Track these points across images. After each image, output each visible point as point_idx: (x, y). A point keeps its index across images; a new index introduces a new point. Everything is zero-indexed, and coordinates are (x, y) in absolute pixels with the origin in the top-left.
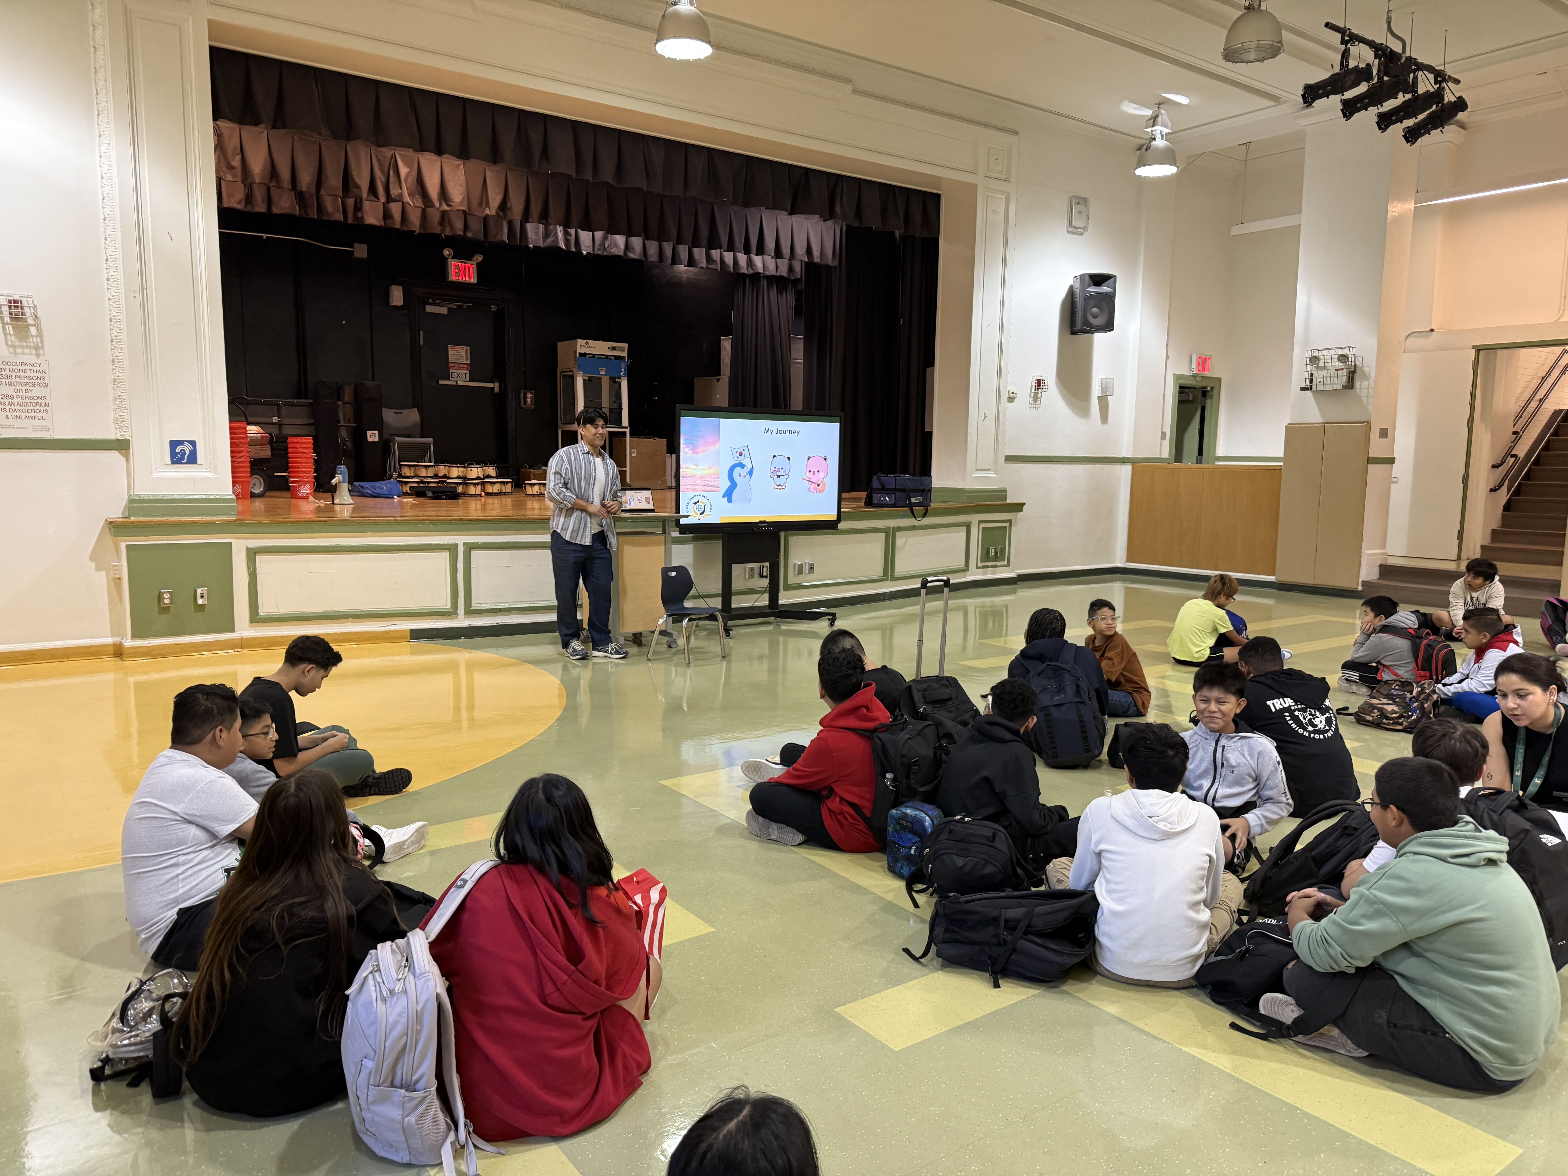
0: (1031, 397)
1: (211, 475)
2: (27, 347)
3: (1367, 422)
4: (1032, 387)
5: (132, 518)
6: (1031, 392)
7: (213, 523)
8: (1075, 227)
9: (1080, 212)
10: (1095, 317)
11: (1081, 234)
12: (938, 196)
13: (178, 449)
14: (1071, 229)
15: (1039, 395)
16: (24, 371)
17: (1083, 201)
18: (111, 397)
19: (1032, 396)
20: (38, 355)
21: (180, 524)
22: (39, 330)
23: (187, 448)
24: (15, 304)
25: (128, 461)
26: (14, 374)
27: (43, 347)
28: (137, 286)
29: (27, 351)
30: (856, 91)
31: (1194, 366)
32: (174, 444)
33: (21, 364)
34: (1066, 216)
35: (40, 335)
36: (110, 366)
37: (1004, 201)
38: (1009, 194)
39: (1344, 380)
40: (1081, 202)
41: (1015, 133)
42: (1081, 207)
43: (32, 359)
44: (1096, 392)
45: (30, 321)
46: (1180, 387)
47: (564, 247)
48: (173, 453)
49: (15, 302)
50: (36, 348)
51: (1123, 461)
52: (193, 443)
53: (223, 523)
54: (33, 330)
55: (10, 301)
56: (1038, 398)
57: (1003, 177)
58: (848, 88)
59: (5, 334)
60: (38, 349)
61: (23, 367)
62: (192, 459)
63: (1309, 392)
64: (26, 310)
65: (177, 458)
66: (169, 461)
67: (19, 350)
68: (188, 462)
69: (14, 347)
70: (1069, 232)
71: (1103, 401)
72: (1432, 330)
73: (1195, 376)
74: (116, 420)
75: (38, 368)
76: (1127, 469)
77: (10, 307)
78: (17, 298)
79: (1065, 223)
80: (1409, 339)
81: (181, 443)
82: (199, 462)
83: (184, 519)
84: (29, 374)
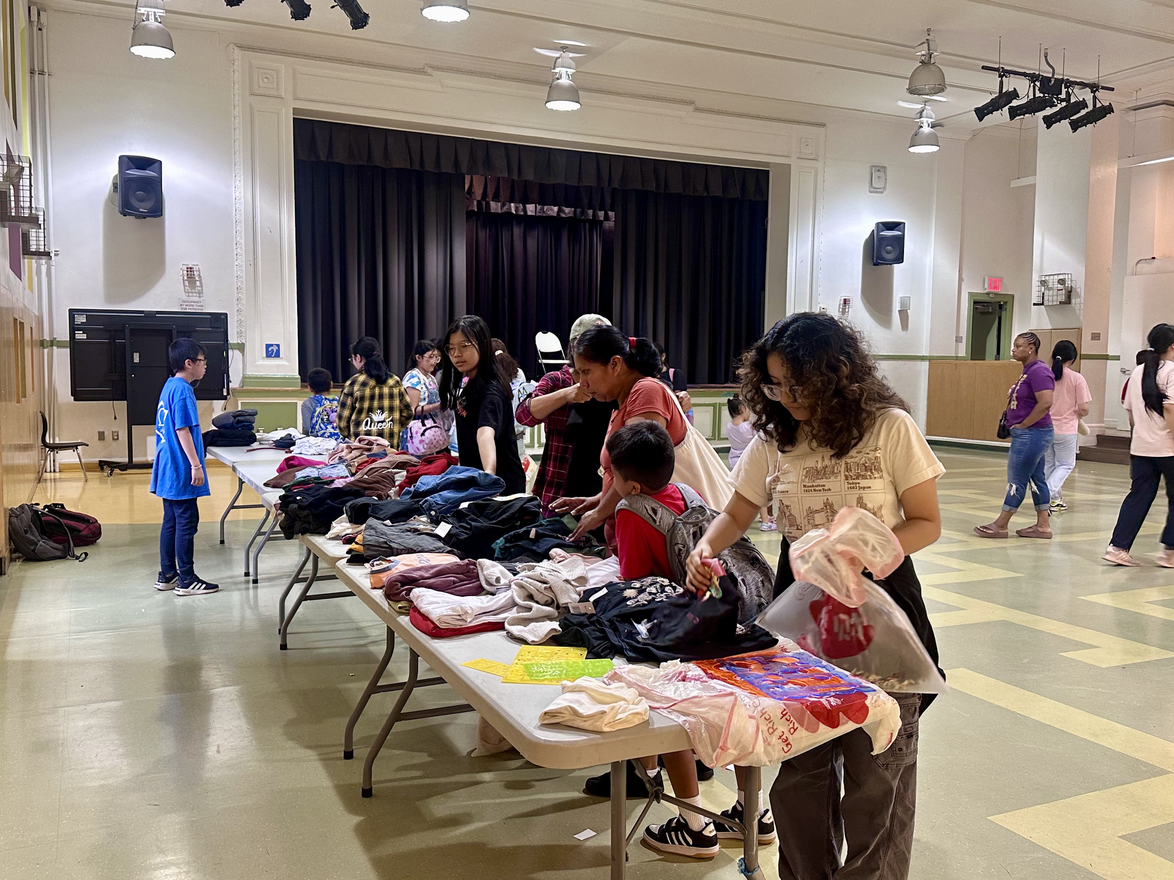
0: (839, 311)
1: (287, 364)
2: (195, 292)
3: (1079, 329)
4: (840, 304)
5: (245, 388)
6: (840, 308)
7: (287, 391)
8: (875, 188)
9: (879, 177)
10: (888, 253)
11: (882, 193)
12: (768, 172)
13: (270, 349)
14: (872, 190)
15: (847, 310)
16: (193, 306)
17: (881, 169)
18: (236, 320)
19: (841, 310)
20: (200, 297)
21: (269, 391)
22: (201, 283)
23: (275, 349)
24: (190, 270)
25: (243, 355)
26: (187, 307)
27: (202, 293)
28: (251, 257)
29: (194, 295)
30: (697, 109)
31: (986, 286)
32: (268, 346)
33: (192, 302)
34: (868, 180)
35: (201, 286)
36: (236, 303)
37: (813, 174)
38: (817, 168)
39: (1063, 298)
40: (881, 170)
41: (824, 125)
42: (881, 174)
43: (196, 299)
44: (896, 307)
45: (197, 278)
46: (975, 303)
47: (514, 212)
48: (267, 351)
49: (191, 268)
50: (199, 293)
51: (922, 358)
52: (278, 346)
53: (292, 391)
54: (198, 283)
55: (188, 268)
56: (845, 312)
57: (812, 157)
58: (691, 108)
59: (184, 286)
60: (200, 293)
61: (192, 304)
62: (277, 355)
63: (1042, 306)
64: (195, 273)
65: (269, 355)
66: (265, 355)
67: (190, 295)
68: (275, 357)
69: (188, 293)
70: (870, 192)
71: (903, 313)
72: (1154, 258)
73: (988, 294)
74: (238, 333)
75: (199, 304)
76: (925, 365)
77: (188, 271)
78: (190, 266)
79: (868, 185)
80: (1139, 265)
81: (272, 345)
82: (281, 356)
83: (271, 388)
84: (195, 307)
